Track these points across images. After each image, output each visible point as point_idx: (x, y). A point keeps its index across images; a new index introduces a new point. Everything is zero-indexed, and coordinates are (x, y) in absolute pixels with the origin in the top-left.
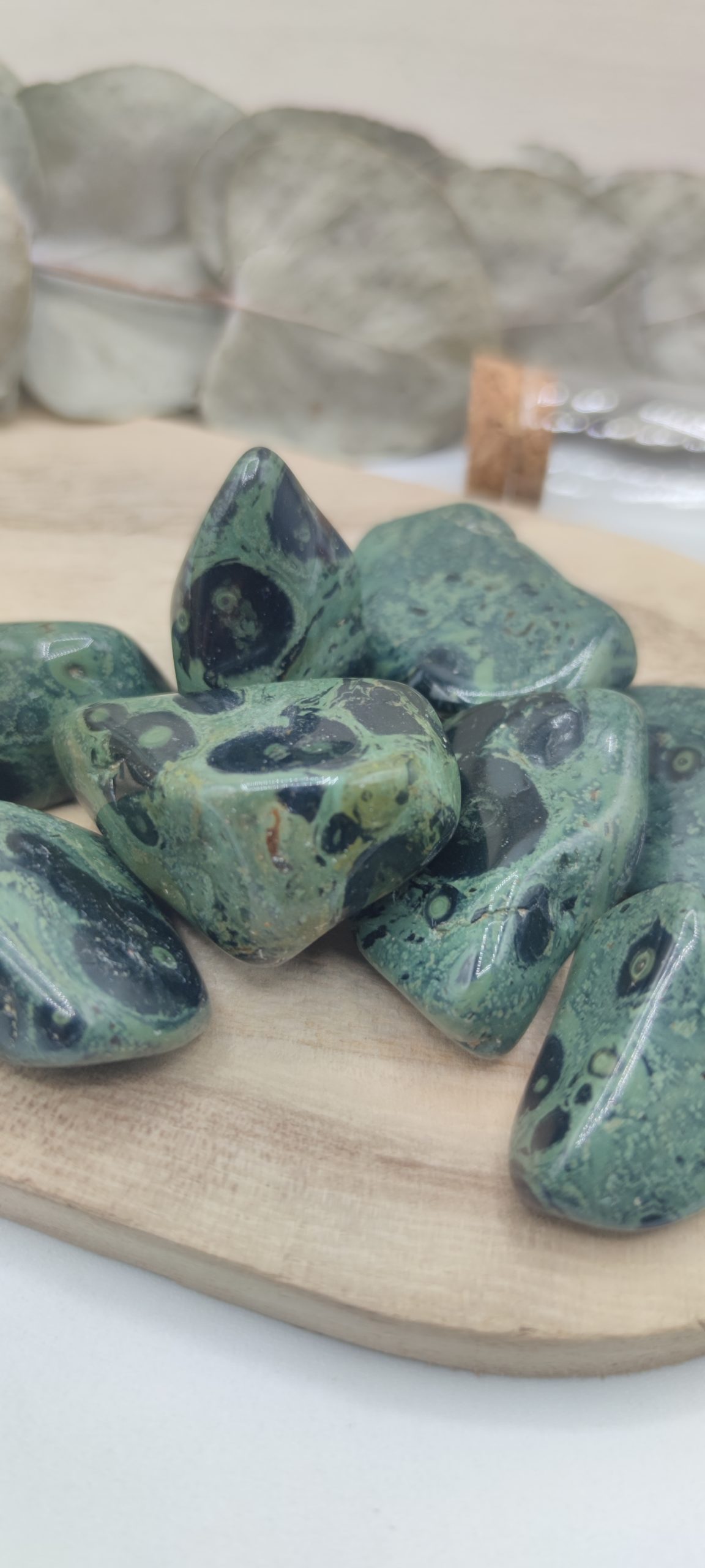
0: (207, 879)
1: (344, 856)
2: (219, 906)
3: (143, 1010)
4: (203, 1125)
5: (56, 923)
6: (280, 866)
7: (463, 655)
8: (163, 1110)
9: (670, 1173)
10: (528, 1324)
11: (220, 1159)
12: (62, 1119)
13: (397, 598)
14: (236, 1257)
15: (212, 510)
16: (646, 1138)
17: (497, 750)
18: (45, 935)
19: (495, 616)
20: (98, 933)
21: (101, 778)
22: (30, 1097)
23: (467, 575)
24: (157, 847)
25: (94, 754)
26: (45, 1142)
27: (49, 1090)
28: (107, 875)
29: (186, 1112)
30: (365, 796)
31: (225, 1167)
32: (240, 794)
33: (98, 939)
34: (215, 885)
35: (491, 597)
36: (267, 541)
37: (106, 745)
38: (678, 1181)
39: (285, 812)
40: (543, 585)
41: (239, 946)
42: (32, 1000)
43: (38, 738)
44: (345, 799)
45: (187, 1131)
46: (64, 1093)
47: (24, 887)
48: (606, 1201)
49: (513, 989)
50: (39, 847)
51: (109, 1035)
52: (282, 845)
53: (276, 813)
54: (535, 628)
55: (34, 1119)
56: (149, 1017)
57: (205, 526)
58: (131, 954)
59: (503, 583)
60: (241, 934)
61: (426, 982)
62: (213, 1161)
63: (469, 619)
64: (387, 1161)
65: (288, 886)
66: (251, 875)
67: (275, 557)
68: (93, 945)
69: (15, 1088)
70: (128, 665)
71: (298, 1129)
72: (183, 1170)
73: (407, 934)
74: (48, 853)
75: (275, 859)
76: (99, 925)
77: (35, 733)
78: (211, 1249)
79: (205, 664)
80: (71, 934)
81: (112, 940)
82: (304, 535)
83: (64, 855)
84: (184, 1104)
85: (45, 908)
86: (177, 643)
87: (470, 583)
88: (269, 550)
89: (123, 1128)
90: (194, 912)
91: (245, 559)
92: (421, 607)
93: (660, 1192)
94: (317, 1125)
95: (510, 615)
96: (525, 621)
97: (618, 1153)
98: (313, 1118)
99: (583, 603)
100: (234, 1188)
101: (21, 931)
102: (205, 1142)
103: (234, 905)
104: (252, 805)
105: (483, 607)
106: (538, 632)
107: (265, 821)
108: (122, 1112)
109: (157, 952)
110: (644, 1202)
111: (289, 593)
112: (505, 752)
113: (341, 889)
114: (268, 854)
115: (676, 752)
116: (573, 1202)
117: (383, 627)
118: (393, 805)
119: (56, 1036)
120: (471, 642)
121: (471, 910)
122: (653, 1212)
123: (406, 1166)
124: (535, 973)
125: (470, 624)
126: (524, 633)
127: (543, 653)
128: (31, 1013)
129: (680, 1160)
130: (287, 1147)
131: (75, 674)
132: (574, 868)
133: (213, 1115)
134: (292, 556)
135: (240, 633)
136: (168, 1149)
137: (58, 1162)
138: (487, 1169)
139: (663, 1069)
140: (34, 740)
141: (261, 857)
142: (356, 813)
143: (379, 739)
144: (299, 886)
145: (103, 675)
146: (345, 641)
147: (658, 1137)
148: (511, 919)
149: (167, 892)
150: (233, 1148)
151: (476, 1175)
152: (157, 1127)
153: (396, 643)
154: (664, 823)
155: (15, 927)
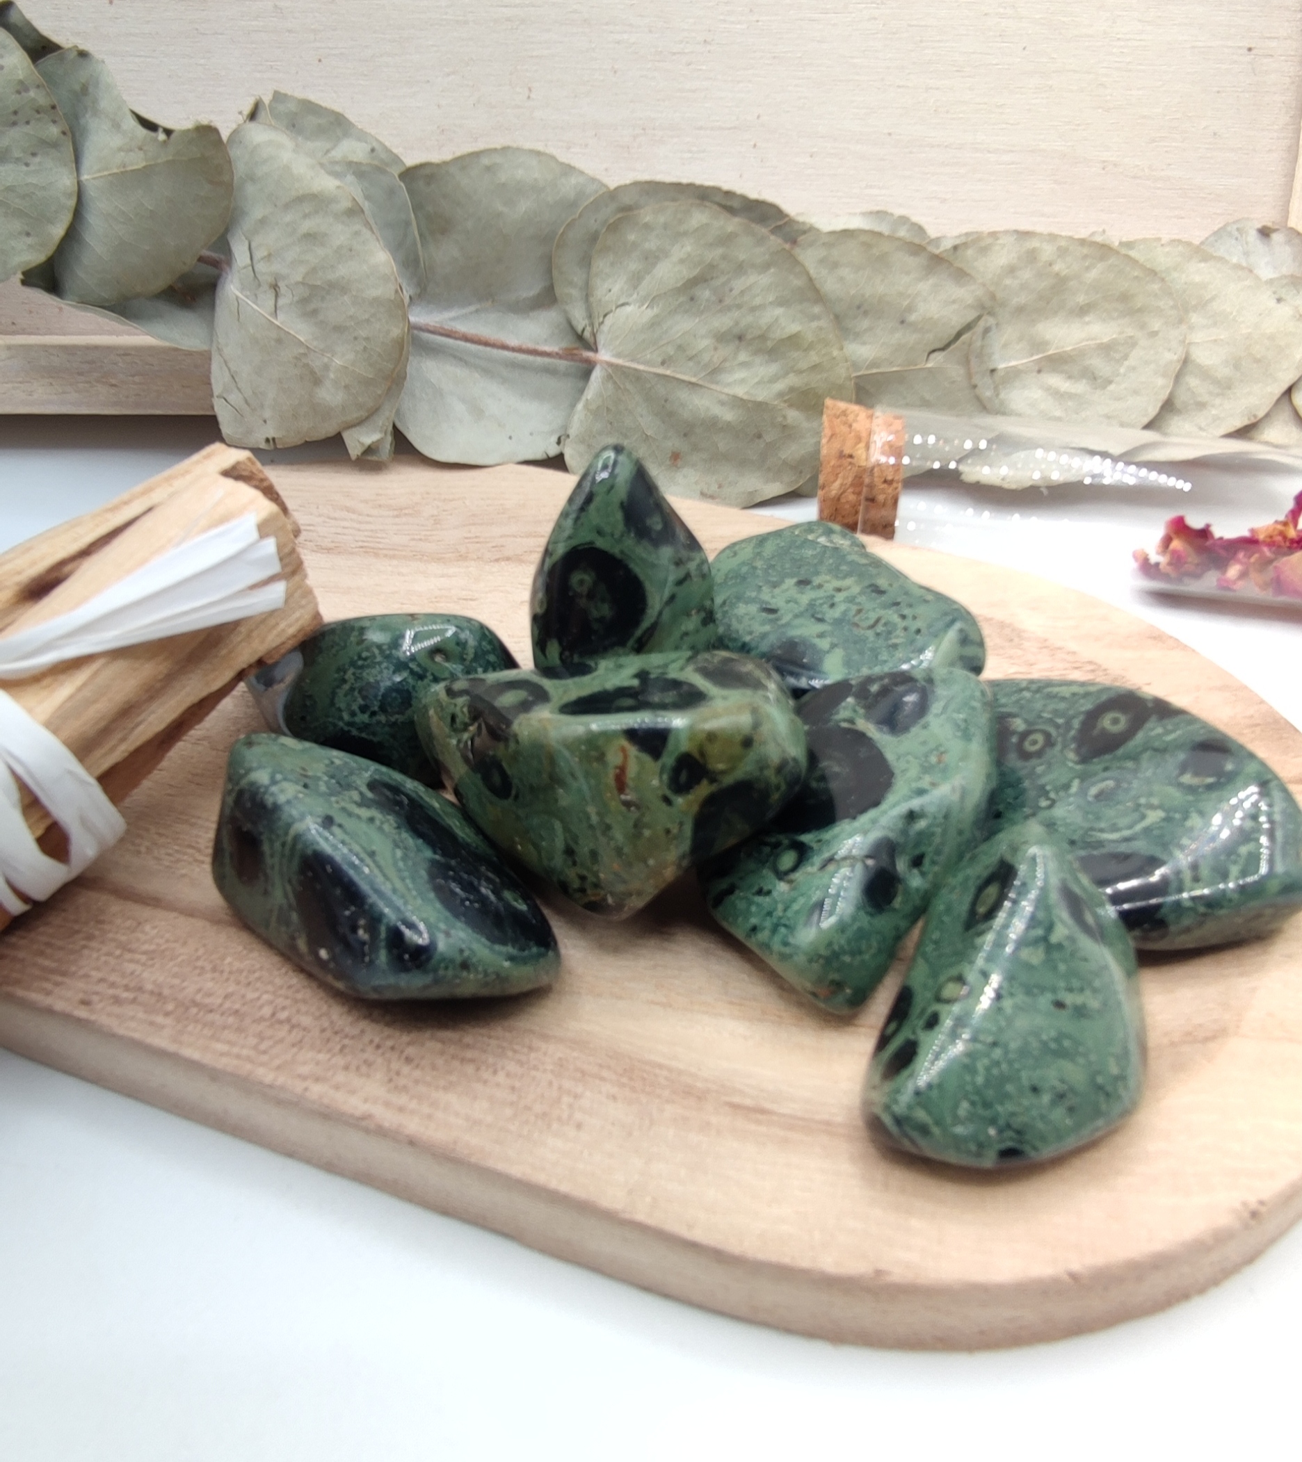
0: (558, 825)
1: (691, 797)
2: (569, 852)
3: (493, 940)
4: (549, 1067)
5: (412, 855)
6: (627, 804)
7: (813, 646)
8: (510, 1054)
9: (1026, 1102)
10: (883, 1266)
11: (566, 1099)
12: (408, 1060)
13: (749, 601)
14: (579, 1193)
15: (571, 500)
16: (997, 1064)
17: (845, 720)
18: (401, 864)
19: (845, 613)
20: (450, 868)
21: (459, 741)
22: (377, 1040)
23: (817, 580)
24: (510, 800)
25: (453, 718)
26: (390, 1080)
27: (397, 1034)
28: (462, 831)
29: (533, 1055)
30: (712, 737)
31: (571, 1106)
32: (590, 732)
33: (451, 873)
34: (566, 829)
35: (839, 597)
36: (621, 527)
37: (465, 710)
38: (1034, 1113)
39: (633, 750)
40: (891, 585)
41: (589, 892)
42: (385, 921)
43: (400, 718)
44: (691, 739)
45: (533, 1073)
46: (414, 1035)
47: (382, 823)
48: (959, 1130)
49: (861, 935)
50: (398, 796)
51: (459, 959)
52: (630, 783)
53: (623, 750)
54: (883, 621)
55: (380, 1060)
56: (497, 947)
57: (564, 515)
58: (483, 890)
59: (853, 586)
60: (591, 879)
61: (774, 930)
62: (558, 1101)
63: (819, 616)
64: (736, 1107)
65: (636, 826)
66: (599, 814)
67: (630, 542)
68: (446, 878)
69: (363, 1032)
70: (488, 652)
71: (645, 1075)
72: (528, 1108)
73: (756, 889)
74: (406, 801)
75: (623, 797)
76: (453, 863)
77: (398, 713)
78: (553, 1184)
79: (560, 643)
80: (426, 865)
81: (465, 876)
82: (656, 524)
83: (421, 807)
84: (531, 1048)
85: (402, 842)
86: (536, 629)
87: (820, 586)
88: (622, 536)
89: (470, 1069)
90: (545, 862)
91: (601, 543)
92: (773, 607)
93: (1017, 1122)
94: (665, 1073)
95: (859, 611)
96: (873, 616)
97: (968, 1078)
98: (661, 1066)
99: (930, 597)
100: (579, 1126)
101: (378, 858)
102: (550, 1083)
103: (584, 849)
104: (601, 742)
105: (832, 605)
106: (885, 624)
107: (614, 758)
108: (469, 1054)
109: (507, 895)
110: (1000, 1131)
111: (642, 577)
112: (851, 721)
113: (688, 830)
114: (616, 792)
115: (1024, 736)
116: (924, 1130)
117: (735, 625)
118: (737, 750)
119: (407, 956)
120: (821, 635)
121: (817, 860)
122: (1010, 1144)
123: (757, 1112)
124: (884, 922)
125: (821, 620)
126: (872, 627)
127: (890, 642)
128: (383, 934)
129: (1035, 1090)
130: (633, 1089)
131: (438, 659)
132: (922, 824)
133: (560, 1059)
134: (645, 543)
135: (595, 614)
136: (513, 1088)
137: (403, 1100)
138: (839, 1119)
139: (1012, 995)
140: (397, 720)
141: (609, 795)
142: (702, 754)
143: (725, 692)
144: (647, 826)
145: (465, 660)
146: (697, 631)
147: (1010, 1063)
148: (859, 867)
149: (519, 847)
150: (579, 1089)
151: (828, 1123)
152: (503, 1068)
153: (747, 639)
154: (1016, 798)
155: (372, 854)
